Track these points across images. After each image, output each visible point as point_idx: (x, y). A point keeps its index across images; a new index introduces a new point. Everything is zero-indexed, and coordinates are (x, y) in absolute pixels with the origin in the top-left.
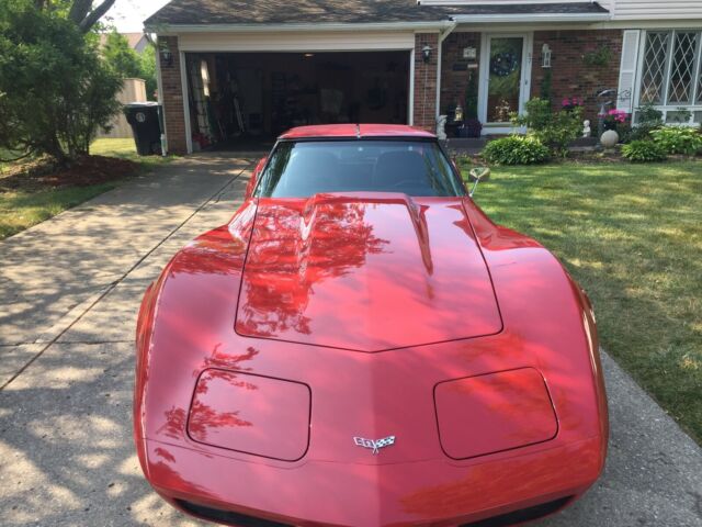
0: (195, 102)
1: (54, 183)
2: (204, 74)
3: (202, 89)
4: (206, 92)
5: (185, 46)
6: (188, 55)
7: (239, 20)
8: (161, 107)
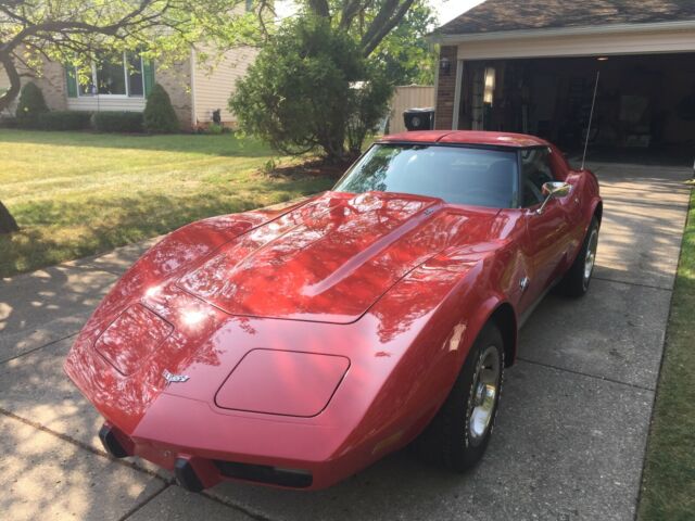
0: (471, 109)
1: (316, 175)
2: (489, 81)
3: (481, 95)
4: (488, 98)
5: (463, 55)
6: (467, 64)
7: (517, 27)
8: (433, 113)
